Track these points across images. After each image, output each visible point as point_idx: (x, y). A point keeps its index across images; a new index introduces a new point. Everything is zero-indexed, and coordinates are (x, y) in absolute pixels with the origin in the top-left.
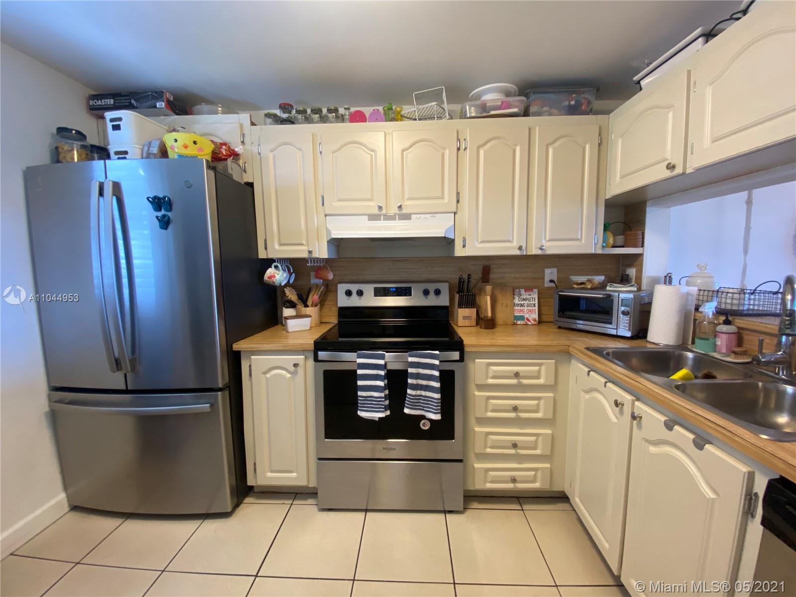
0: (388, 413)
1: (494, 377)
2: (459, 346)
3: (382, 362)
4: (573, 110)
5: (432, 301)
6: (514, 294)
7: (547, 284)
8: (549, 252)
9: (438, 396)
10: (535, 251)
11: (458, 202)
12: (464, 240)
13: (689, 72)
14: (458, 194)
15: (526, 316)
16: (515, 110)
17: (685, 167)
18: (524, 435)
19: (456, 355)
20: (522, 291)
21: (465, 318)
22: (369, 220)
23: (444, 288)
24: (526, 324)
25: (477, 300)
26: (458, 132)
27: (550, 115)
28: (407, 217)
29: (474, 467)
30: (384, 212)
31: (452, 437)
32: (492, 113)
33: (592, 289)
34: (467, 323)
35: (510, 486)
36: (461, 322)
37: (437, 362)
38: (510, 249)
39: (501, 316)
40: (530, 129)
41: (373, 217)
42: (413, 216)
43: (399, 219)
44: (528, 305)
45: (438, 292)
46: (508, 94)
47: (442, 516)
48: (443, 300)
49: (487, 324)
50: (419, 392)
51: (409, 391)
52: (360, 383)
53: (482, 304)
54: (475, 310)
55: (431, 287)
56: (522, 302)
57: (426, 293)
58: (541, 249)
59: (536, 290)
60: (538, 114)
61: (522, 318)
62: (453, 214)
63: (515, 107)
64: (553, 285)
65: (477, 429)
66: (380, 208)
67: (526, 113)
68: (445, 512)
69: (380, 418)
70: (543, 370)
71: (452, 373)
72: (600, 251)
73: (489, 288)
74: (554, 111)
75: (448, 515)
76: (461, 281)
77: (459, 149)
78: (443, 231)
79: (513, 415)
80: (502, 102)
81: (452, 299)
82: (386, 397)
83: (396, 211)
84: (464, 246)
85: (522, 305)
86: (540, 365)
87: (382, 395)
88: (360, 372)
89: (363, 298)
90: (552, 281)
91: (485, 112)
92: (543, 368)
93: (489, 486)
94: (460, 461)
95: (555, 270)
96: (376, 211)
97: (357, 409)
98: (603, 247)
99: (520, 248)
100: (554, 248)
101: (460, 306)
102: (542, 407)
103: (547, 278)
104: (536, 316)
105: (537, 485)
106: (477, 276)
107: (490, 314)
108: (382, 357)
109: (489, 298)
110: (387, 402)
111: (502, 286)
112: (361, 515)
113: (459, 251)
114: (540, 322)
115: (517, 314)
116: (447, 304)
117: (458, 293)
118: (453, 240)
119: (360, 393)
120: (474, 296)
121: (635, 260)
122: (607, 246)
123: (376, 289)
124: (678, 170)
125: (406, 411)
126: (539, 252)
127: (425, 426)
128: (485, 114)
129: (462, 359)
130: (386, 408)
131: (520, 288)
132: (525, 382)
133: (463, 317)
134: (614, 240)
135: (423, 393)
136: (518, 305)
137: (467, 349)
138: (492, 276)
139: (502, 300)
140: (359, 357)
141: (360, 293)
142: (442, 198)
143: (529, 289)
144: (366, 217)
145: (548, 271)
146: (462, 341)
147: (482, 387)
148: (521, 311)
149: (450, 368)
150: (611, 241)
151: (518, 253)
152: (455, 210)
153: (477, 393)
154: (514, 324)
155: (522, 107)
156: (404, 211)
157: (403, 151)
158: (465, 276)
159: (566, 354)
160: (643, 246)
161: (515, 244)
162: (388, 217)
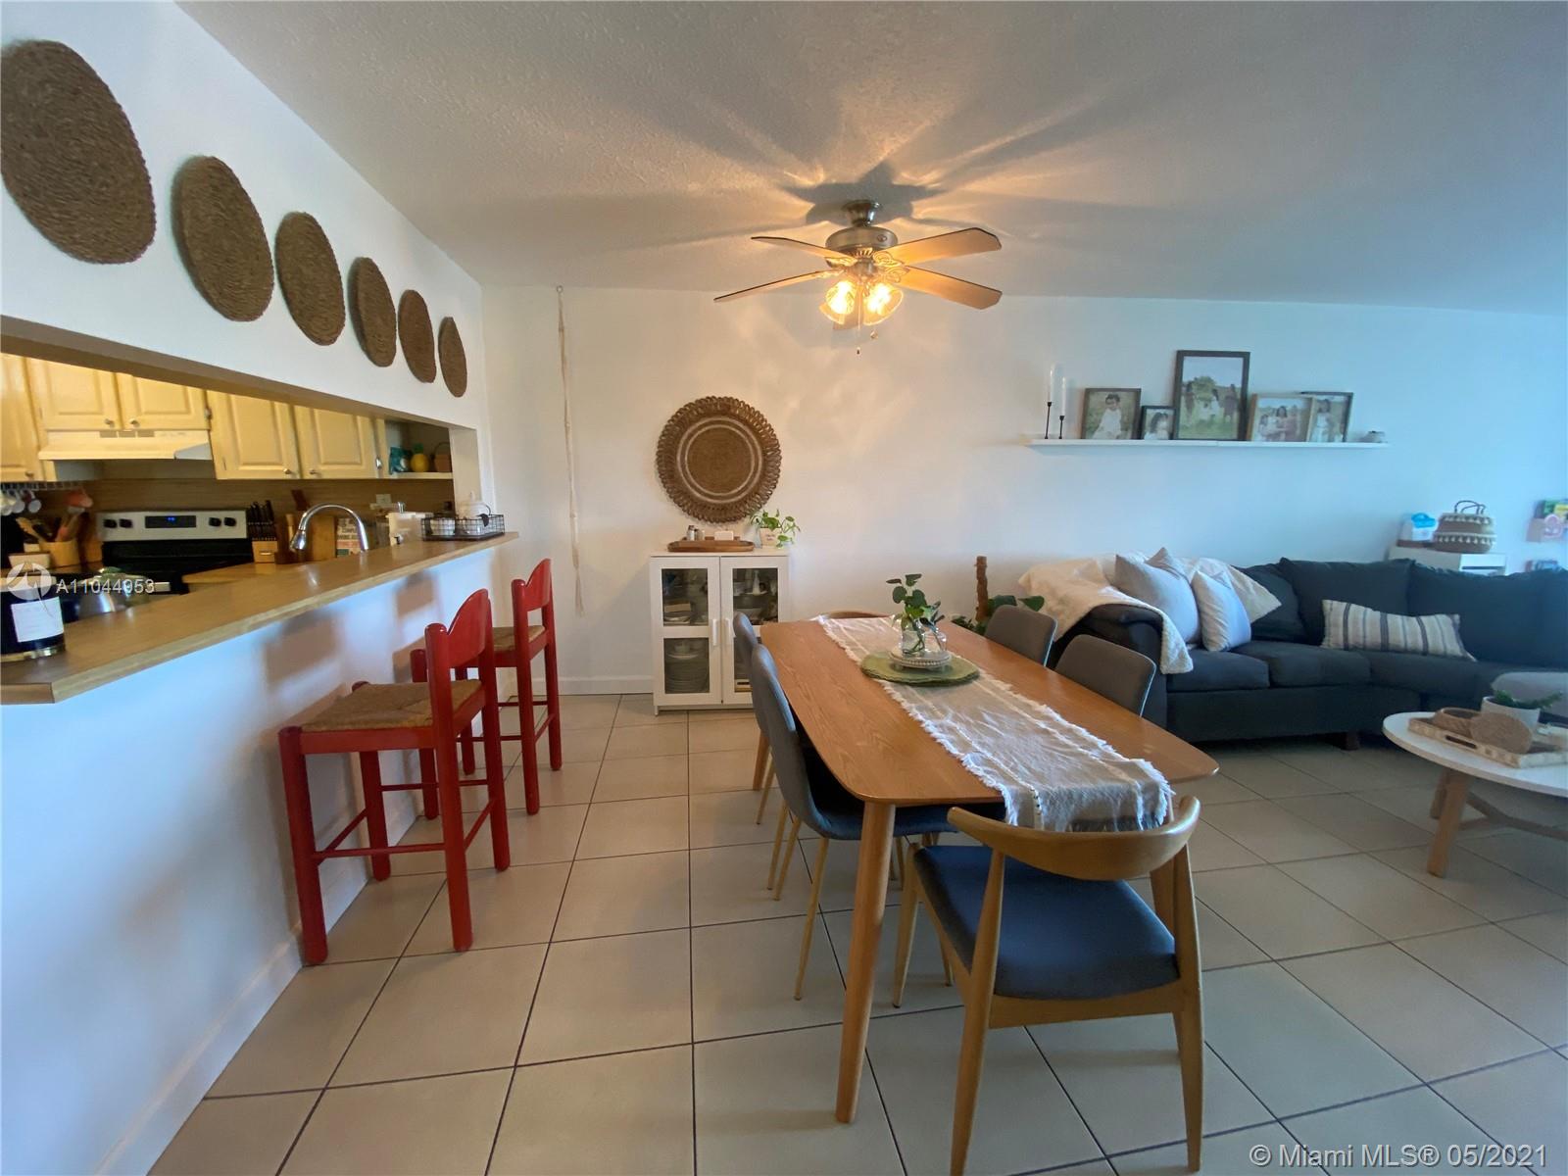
5: (225, 533)
6: (337, 525)
8: (326, 476)
10: (308, 476)
11: (208, 417)
12: (224, 461)
14: (206, 408)
15: (351, 550)
20: (347, 521)
22: (102, 436)
23: (240, 517)
28: (149, 433)
30: (117, 427)
39: (318, 550)
41: (104, 434)
42: (157, 433)
43: (139, 436)
44: (353, 537)
45: (230, 523)
48: (240, 532)
53: (292, 535)
54: (277, 543)
55: (222, 515)
56: (347, 534)
57: (215, 523)
58: (314, 473)
61: (346, 552)
62: (206, 432)
66: (110, 423)
72: (387, 476)
78: (172, 453)
81: (250, 531)
83: (133, 427)
84: (226, 468)
85: (346, 537)
89: (133, 530)
96: (107, 427)
98: (391, 472)
99: (289, 472)
101: (262, 539)
115: (340, 547)
116: (244, 537)
118: (212, 462)
122: (397, 472)
123: (146, 518)
126: (313, 477)
131: (344, 517)
136: (342, 537)
139: (323, 532)
141: (127, 524)
142: (188, 411)
144: (98, 433)
148: (345, 544)
151: (289, 477)
152: (207, 426)
156: (143, 427)
160: (451, 471)
161: (285, 467)
162: (124, 434)
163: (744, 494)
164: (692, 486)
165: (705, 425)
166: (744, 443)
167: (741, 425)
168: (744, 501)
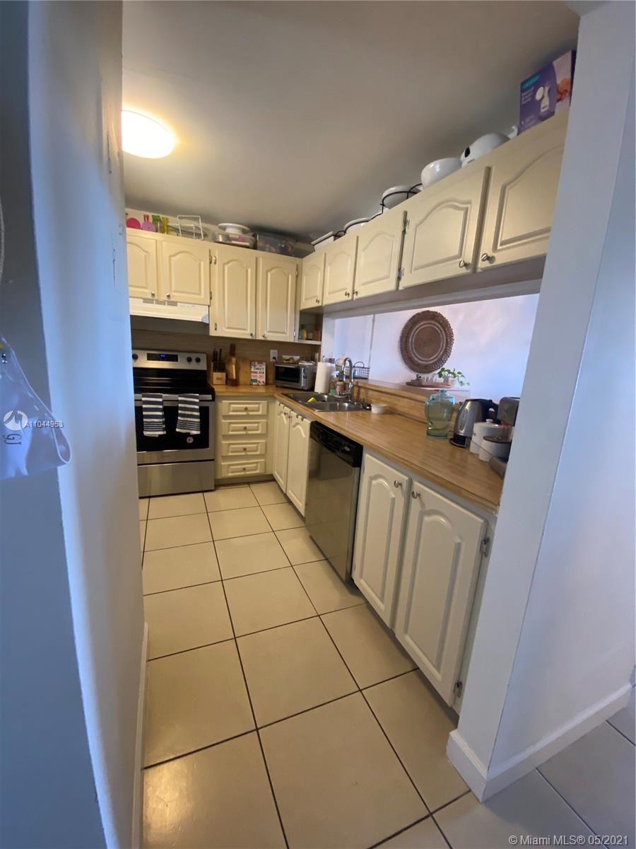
0: (165, 433)
1: (233, 411)
2: (212, 392)
3: (160, 400)
4: (284, 251)
5: (194, 366)
6: (251, 365)
7: (272, 360)
8: (269, 339)
9: (198, 420)
10: (260, 338)
11: (211, 298)
12: (216, 325)
13: (325, 254)
14: (211, 293)
15: (258, 379)
16: (247, 244)
17: (322, 303)
18: (250, 444)
19: (209, 397)
20: (256, 363)
21: (218, 379)
22: (144, 302)
23: (203, 358)
24: (258, 385)
25: (227, 366)
26: (210, 251)
27: (270, 251)
28: (174, 304)
29: (221, 465)
30: (156, 298)
31: (207, 446)
32: (234, 242)
33: (293, 363)
34: (219, 382)
35: (243, 473)
36: (215, 381)
37: (197, 401)
38: (245, 334)
39: (242, 379)
40: (256, 258)
41: (146, 301)
42: (179, 304)
43: (168, 305)
44: (260, 373)
45: (198, 360)
46: (244, 231)
47: (201, 494)
48: (202, 366)
49: (232, 383)
50: (186, 419)
51: (179, 418)
52: (144, 413)
53: (230, 370)
54: (224, 374)
55: (194, 356)
56: (256, 371)
57: (189, 360)
58: (264, 337)
59: (264, 363)
60: (263, 249)
61: (256, 381)
62: (207, 307)
63: (248, 242)
64: (274, 360)
65: (223, 442)
66: (153, 295)
67: (255, 247)
68: (203, 492)
69: (160, 435)
70: (261, 406)
71: (207, 408)
72: (297, 341)
73: (234, 360)
74: (273, 249)
75: (205, 494)
76: (215, 354)
77: (211, 263)
78: (201, 317)
79: (244, 433)
80: (240, 237)
81: (208, 366)
82: (164, 423)
83: (166, 299)
84: (216, 329)
85: (256, 373)
86: (259, 404)
87: (161, 420)
88: (144, 406)
89: (138, 361)
90: (274, 358)
91: (228, 241)
92: (261, 405)
93: (230, 474)
94: (213, 460)
95: (276, 351)
96: (150, 297)
97: (143, 430)
98: (299, 339)
99: (251, 335)
100: (272, 337)
101: (215, 371)
102: (260, 427)
103: (272, 356)
104: (264, 380)
105: (258, 471)
106: (226, 351)
107: (234, 377)
108: (161, 397)
109: (234, 366)
110: (164, 426)
111: (244, 359)
112: (147, 500)
113: (213, 333)
114: (267, 383)
115: (252, 378)
116: (205, 369)
117: (213, 361)
118: (208, 324)
119: (145, 420)
120: (224, 364)
121: (317, 348)
122: (301, 339)
123: (148, 354)
124: (320, 304)
125: (177, 430)
126: (263, 339)
127: (190, 440)
128: (228, 242)
129: (213, 399)
130: (163, 430)
131: (255, 361)
132: (251, 413)
133: (217, 378)
134: (307, 335)
135: (189, 419)
136: (253, 372)
137: (217, 394)
138: (236, 352)
139: (244, 368)
140: (144, 396)
141: (135, 357)
142: (200, 294)
143: (260, 362)
144: (142, 300)
145: (272, 351)
146: (214, 389)
147: (226, 417)
148: (255, 376)
149: (206, 405)
150: (305, 335)
151: (250, 337)
152: (209, 304)
153: (223, 421)
154: (251, 385)
155: (252, 242)
156: (172, 299)
157: (171, 256)
158: (218, 350)
159: (272, 398)
160: (321, 340)
161: (248, 332)
162: (159, 302)
163: (435, 360)
164: (414, 354)
165: (425, 324)
166: (439, 334)
167: (439, 326)
168: (435, 363)
